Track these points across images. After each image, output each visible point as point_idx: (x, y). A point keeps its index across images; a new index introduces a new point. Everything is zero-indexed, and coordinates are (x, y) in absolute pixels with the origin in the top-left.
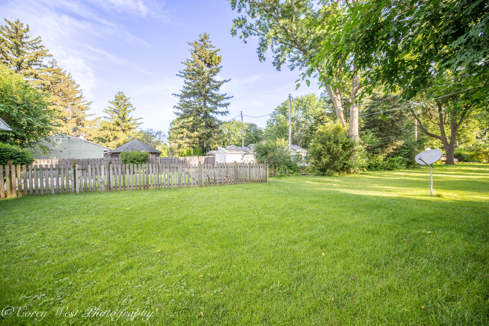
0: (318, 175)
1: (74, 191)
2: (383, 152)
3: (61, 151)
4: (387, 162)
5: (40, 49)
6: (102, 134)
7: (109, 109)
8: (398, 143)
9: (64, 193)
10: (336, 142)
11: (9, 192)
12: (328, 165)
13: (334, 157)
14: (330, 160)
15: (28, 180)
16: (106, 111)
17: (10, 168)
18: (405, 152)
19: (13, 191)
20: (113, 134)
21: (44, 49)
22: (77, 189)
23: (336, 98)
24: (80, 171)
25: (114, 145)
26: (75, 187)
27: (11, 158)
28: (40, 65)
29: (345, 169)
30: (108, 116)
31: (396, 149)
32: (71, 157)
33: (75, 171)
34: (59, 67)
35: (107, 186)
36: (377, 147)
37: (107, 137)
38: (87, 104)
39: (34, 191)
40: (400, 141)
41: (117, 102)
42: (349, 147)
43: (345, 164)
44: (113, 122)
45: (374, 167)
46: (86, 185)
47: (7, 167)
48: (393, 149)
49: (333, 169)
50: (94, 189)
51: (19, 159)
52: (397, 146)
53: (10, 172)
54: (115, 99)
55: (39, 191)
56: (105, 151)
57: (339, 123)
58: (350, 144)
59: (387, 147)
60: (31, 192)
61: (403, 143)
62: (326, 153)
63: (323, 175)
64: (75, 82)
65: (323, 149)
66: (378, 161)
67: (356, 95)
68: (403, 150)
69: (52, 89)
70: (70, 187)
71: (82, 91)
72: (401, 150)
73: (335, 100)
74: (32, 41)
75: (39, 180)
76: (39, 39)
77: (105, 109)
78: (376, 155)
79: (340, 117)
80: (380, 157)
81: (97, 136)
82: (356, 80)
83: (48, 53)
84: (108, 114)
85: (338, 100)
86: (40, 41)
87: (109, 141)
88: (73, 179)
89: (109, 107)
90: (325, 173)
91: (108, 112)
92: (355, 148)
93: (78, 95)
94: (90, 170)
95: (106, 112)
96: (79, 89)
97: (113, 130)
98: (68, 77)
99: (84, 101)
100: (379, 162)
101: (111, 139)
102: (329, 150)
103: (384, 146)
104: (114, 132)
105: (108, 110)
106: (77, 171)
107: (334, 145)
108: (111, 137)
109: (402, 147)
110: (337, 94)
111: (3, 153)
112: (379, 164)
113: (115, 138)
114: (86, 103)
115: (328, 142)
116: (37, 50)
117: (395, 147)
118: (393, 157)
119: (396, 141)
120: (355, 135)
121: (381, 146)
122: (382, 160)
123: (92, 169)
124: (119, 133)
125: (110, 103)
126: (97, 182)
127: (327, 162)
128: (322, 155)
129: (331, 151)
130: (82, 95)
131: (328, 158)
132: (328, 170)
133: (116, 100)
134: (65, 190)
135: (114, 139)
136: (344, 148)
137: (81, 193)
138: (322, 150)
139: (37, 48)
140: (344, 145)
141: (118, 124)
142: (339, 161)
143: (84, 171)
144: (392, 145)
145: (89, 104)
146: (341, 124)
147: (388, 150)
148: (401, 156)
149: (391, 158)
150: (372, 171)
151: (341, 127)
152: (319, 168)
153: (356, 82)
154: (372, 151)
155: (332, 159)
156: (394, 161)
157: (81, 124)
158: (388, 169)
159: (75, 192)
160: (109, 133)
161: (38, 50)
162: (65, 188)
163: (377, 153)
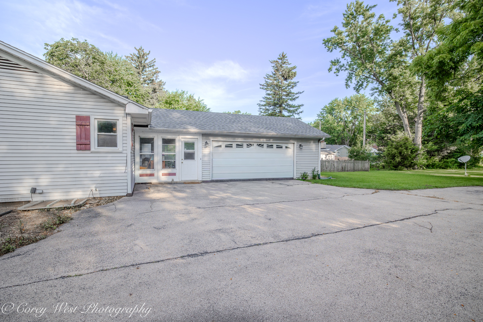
0: (392, 169)
2: (438, 155)
4: (442, 162)
8: (452, 148)
10: (406, 148)
12: (399, 163)
13: (404, 158)
14: (401, 160)
18: (457, 155)
23: (404, 116)
29: (412, 166)
31: (450, 153)
36: (434, 151)
40: (453, 147)
42: (415, 151)
43: (412, 163)
45: (431, 166)
48: (447, 153)
49: (403, 166)
52: (451, 150)
57: (407, 135)
58: (415, 150)
59: (442, 151)
61: (456, 148)
62: (399, 155)
63: (395, 170)
65: (397, 153)
66: (434, 161)
67: (421, 116)
68: (456, 154)
72: (454, 154)
73: (403, 118)
74: (149, 62)
76: (154, 60)
78: (433, 157)
79: (407, 130)
80: (436, 159)
82: (421, 105)
85: (406, 117)
90: (397, 169)
92: (419, 152)
100: (436, 163)
102: (400, 153)
103: (439, 150)
107: (405, 150)
109: (455, 152)
110: (404, 113)
112: (436, 164)
115: (400, 148)
117: (449, 152)
118: (447, 159)
119: (450, 147)
120: (418, 143)
121: (437, 150)
122: (438, 161)
127: (399, 161)
128: (395, 156)
129: (402, 154)
131: (400, 158)
132: (400, 167)
136: (412, 152)
138: (395, 153)
140: (411, 151)
142: (408, 161)
144: (447, 150)
146: (409, 135)
147: (443, 154)
148: (454, 158)
149: (445, 160)
150: (430, 169)
151: (408, 137)
152: (393, 165)
153: (421, 107)
154: (430, 154)
155: (402, 159)
156: (448, 162)
158: (443, 168)
163: (433, 156)
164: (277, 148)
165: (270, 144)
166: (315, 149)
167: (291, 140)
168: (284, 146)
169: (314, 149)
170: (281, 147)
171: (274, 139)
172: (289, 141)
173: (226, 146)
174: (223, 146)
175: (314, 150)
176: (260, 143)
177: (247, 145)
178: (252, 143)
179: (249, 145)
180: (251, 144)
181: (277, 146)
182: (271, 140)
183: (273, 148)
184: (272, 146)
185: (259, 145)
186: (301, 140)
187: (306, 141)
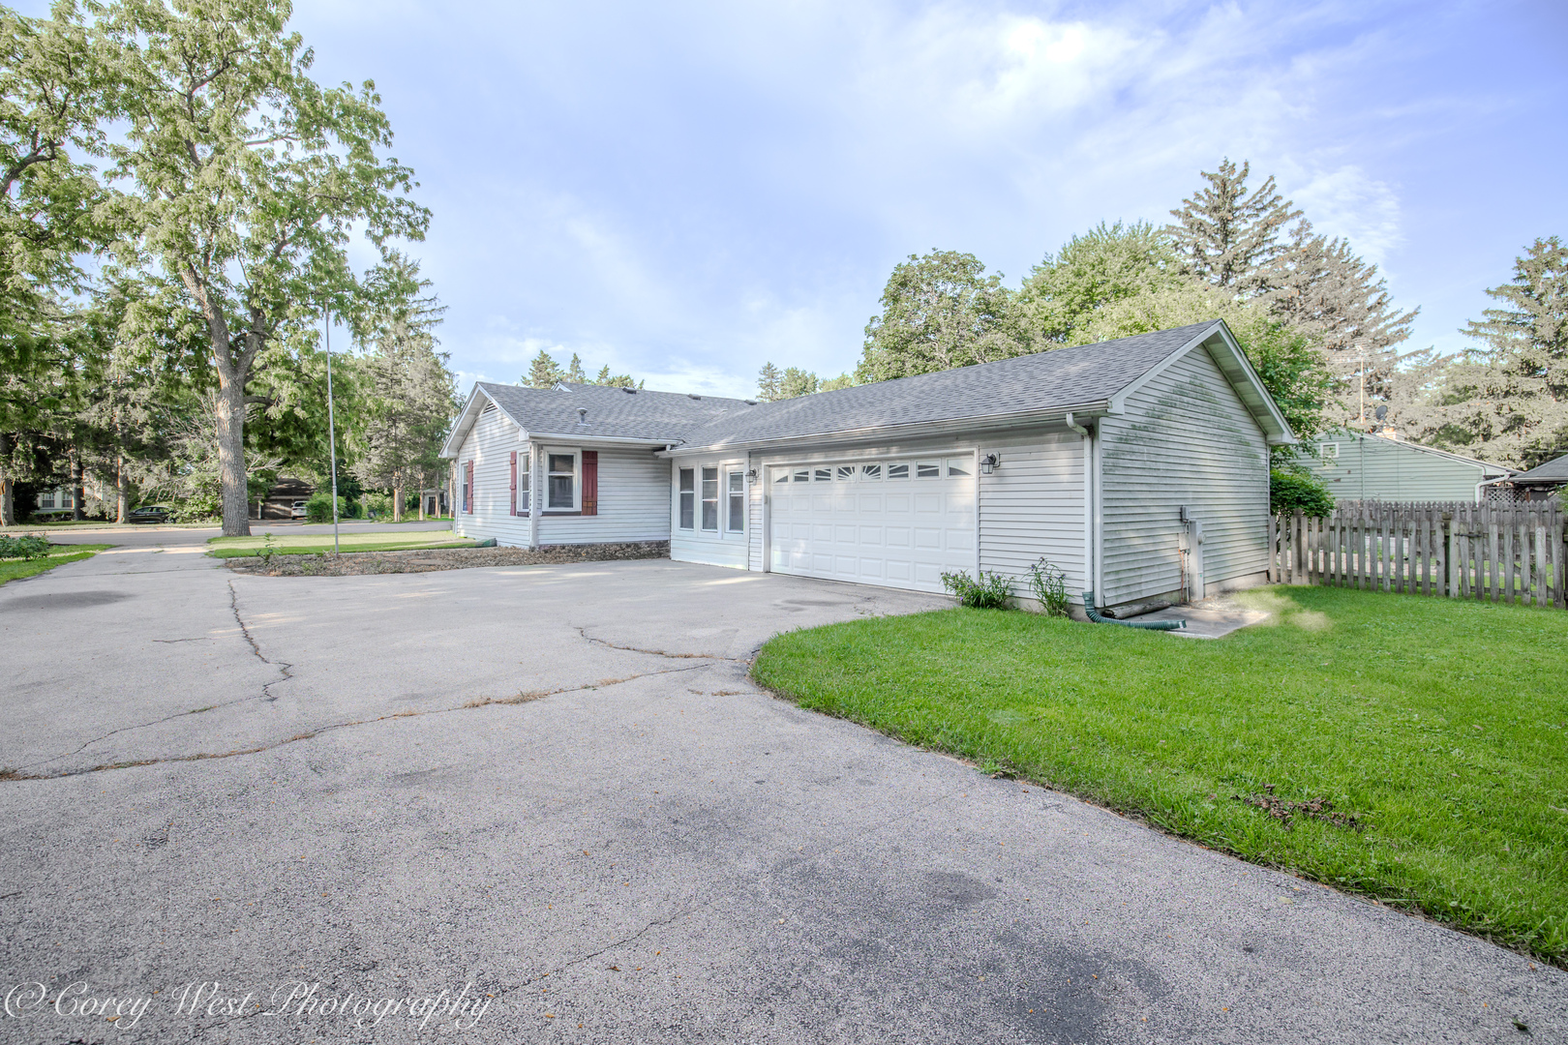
1: (1443, 592)
3: (1338, 480)
5: (1271, 210)
6: (1458, 415)
7: (1485, 320)
9: (1414, 592)
11: (1295, 573)
15: (1332, 554)
16: (1475, 330)
17: (1299, 522)
19: (1303, 569)
20: (1505, 410)
21: (1280, 204)
22: (1454, 587)
24: (1464, 541)
25: (1511, 452)
26: (1447, 581)
27: (1299, 501)
28: (1272, 251)
30: (1483, 345)
32: (1367, 497)
33: (1447, 538)
34: (1316, 236)
35: (1554, 591)
37: (1475, 424)
38: (1403, 321)
39: (1344, 577)
41: (1527, 283)
44: (1504, 363)
46: (1479, 579)
47: (1294, 521)
50: (1509, 593)
51: (1312, 504)
53: (1299, 530)
54: (1514, 274)
55: (1356, 578)
56: (1488, 478)
60: (1338, 578)
64: (1362, 261)
69: (1298, 305)
70: (1433, 580)
71: (1383, 285)
74: (1254, 197)
75: (1355, 556)
76: (1270, 184)
77: (1471, 324)
81: (1437, 422)
83: (1290, 211)
84: (1483, 340)
86: (1274, 187)
87: (1486, 437)
88: (1442, 559)
89: (1486, 313)
91: (1482, 330)
93: (1372, 300)
94: (1494, 539)
95: (1475, 333)
96: (1372, 282)
97: (1507, 394)
98: (1341, 256)
99: (1392, 315)
101: (1495, 431)
104: (1510, 400)
105: (1483, 325)
106: (1453, 540)
108: (1494, 420)
111: (1286, 492)
113: (1517, 422)
114: (1397, 318)
116: (1263, 215)
123: (1501, 536)
124: (1533, 403)
125: (1490, 298)
126: (1516, 575)
130: (1384, 295)
133: (1521, 277)
134: (1418, 584)
135: (1510, 428)
137: (1464, 597)
139: (1264, 208)
141: (1531, 369)
143: (1476, 541)
145: (1408, 319)
157: (1380, 390)
159: (1447, 592)
160: (1488, 407)
161: (1267, 214)
162: (1419, 579)
164: (920, 474)
165: (899, 464)
166: (1069, 470)
167: (961, 443)
168: (942, 466)
169: (1063, 470)
170: (935, 473)
171: (901, 446)
172: (953, 448)
173: (797, 479)
174: (791, 479)
175: (1066, 478)
176: (870, 464)
177: (840, 472)
178: (850, 465)
179: (846, 471)
180: (847, 469)
181: (920, 467)
182: (894, 449)
183: (907, 475)
184: (905, 468)
185: (870, 468)
186: (1000, 437)
187: (1022, 439)
